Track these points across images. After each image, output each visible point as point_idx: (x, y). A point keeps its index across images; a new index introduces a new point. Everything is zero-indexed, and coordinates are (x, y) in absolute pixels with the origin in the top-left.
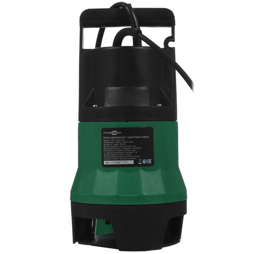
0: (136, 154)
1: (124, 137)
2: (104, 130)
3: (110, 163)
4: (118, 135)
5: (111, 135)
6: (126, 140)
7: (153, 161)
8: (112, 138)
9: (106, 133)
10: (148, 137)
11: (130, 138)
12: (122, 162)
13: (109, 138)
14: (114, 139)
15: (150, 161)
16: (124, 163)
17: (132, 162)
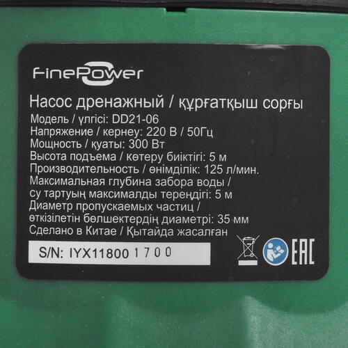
0: (224, 206)
1: (159, 102)
2: (34, 54)
3: (68, 253)
4: (120, 89)
5: (75, 88)
6: (170, 116)
7: (322, 252)
8: (85, 104)
9: (49, 74)
10: (299, 106)
11: (190, 105)
12: (140, 254)
13: (65, 102)
14: (94, 111)
15: (304, 250)
16: (151, 261)
17: (198, 254)
